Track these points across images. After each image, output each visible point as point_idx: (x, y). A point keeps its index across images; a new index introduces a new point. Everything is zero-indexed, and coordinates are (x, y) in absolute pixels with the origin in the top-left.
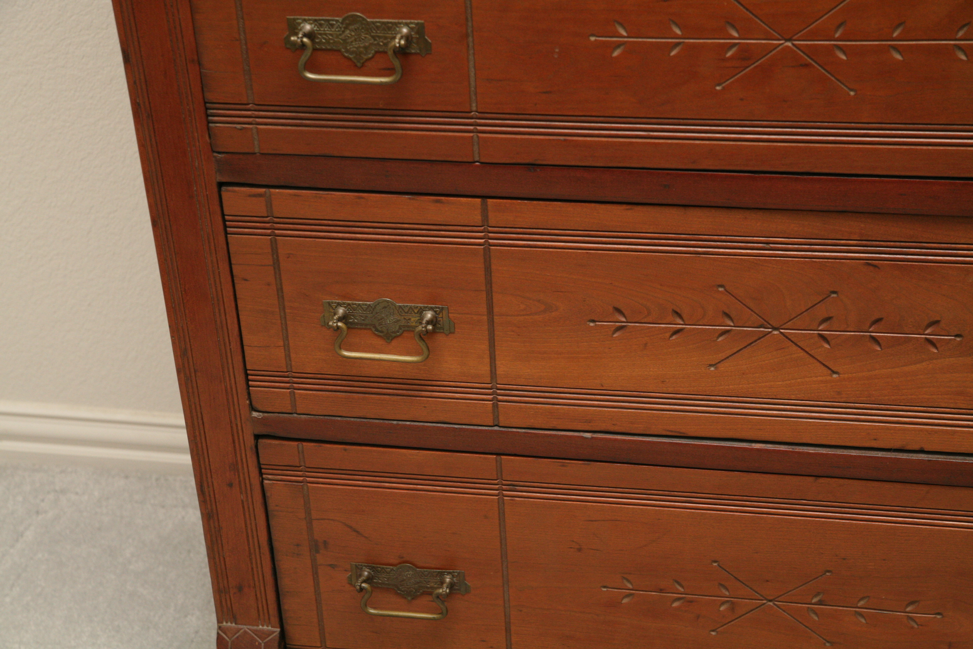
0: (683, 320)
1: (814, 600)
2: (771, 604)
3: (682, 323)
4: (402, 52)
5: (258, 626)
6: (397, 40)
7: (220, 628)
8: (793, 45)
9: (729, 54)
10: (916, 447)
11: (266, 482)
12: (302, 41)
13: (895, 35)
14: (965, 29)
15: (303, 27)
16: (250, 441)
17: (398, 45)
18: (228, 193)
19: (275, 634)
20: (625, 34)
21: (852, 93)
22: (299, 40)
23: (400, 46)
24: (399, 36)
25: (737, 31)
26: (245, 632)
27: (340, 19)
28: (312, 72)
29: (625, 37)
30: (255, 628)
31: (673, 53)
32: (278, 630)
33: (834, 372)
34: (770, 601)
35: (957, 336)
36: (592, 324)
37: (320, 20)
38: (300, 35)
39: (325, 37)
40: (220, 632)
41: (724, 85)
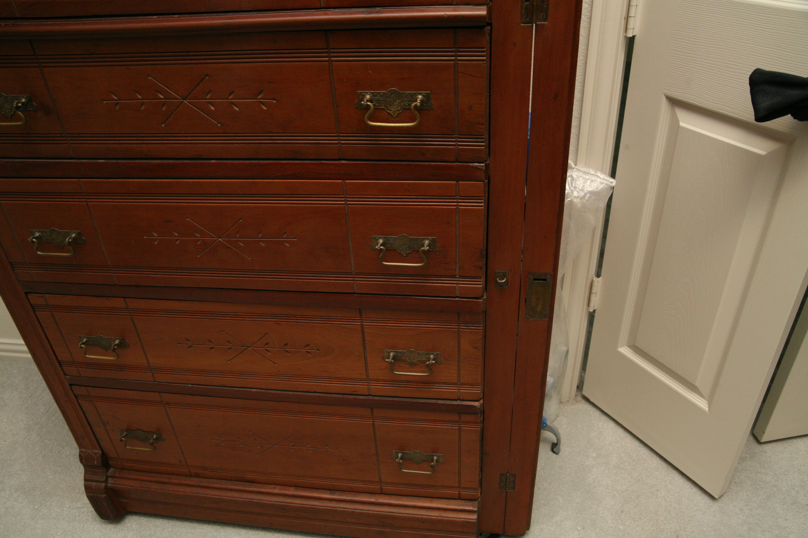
0: (213, 343)
1: (291, 445)
2: (275, 446)
3: (213, 344)
5: (94, 450)
7: (80, 451)
8: (222, 240)
9: (199, 243)
10: (313, 391)
11: (79, 401)
13: (260, 236)
14: (286, 234)
15: (36, 234)
16: (68, 387)
18: (30, 296)
19: (99, 454)
20: (157, 235)
21: (250, 259)
25: (199, 234)
26: (89, 453)
27: (49, 230)
28: (40, 252)
29: (157, 237)
30: (93, 451)
31: (177, 243)
32: (101, 452)
33: (276, 363)
34: (275, 445)
35: (318, 350)
36: (179, 345)
37: (42, 231)
40: (81, 453)
41: (200, 255)
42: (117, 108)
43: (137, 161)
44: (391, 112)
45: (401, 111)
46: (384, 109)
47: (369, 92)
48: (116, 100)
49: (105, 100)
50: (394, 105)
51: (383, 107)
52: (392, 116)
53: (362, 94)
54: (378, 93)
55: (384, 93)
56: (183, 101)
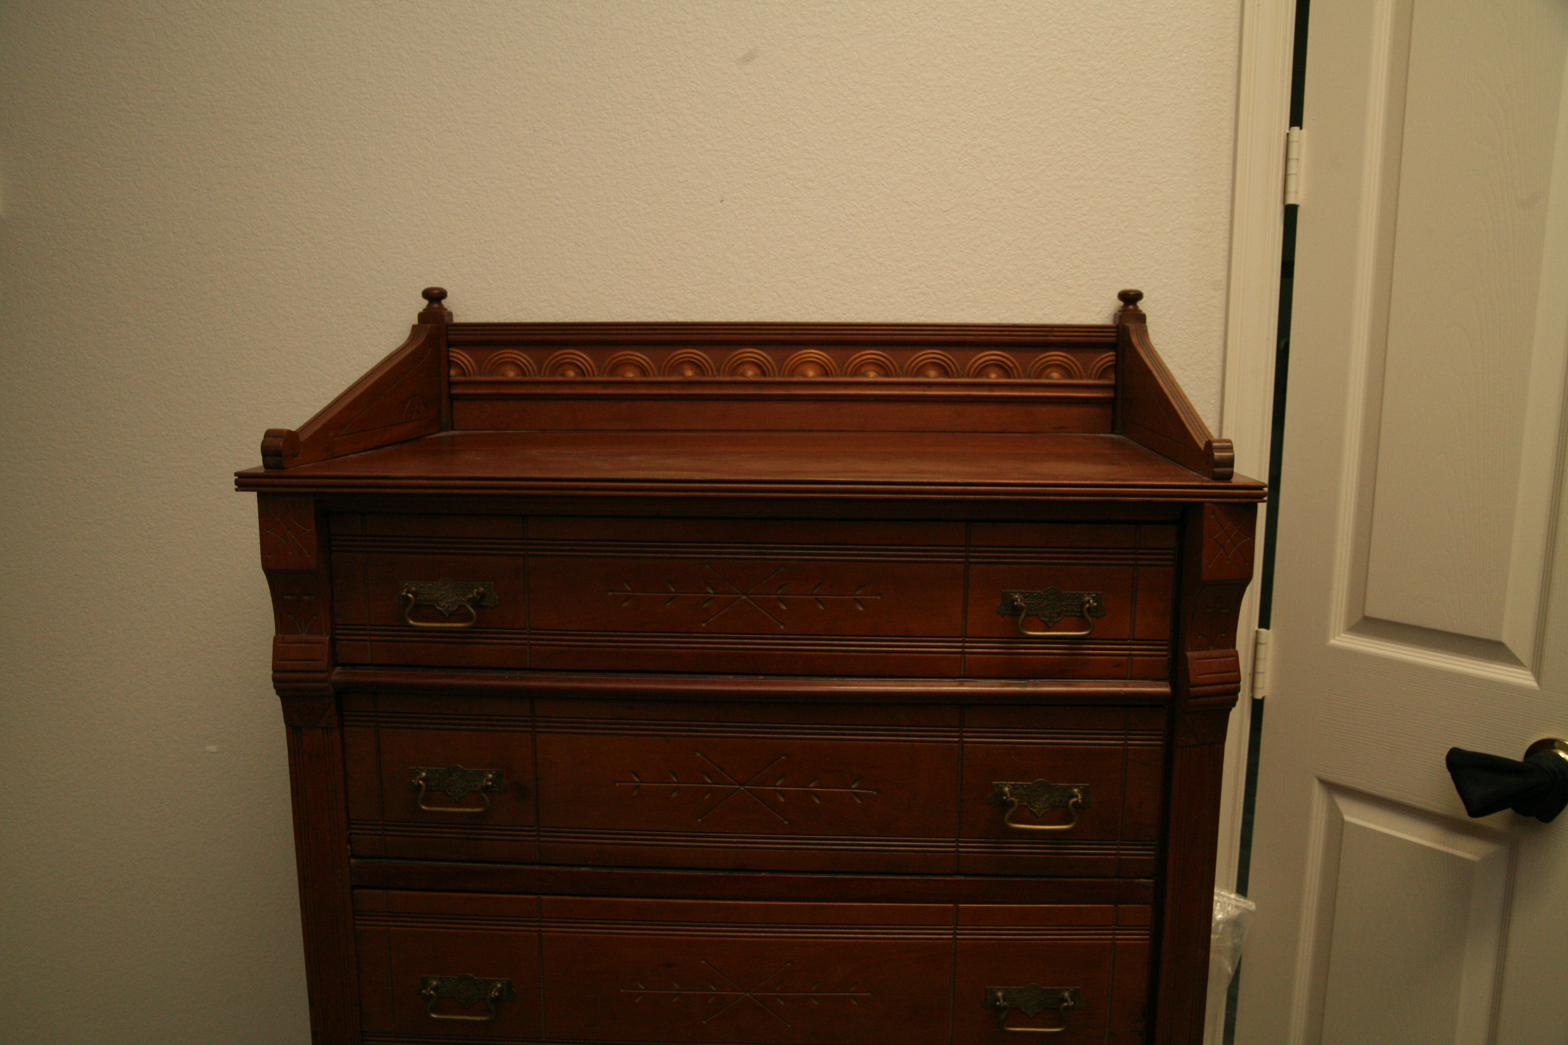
4: (496, 1000)
6: (493, 993)
8: (751, 995)
9: (710, 1001)
12: (430, 993)
14: (855, 987)
15: (432, 983)
17: (493, 996)
20: (643, 988)
22: (428, 993)
23: (494, 997)
24: (494, 990)
25: (716, 987)
27: (456, 978)
28: (435, 1013)
29: (642, 990)
31: (674, 1000)
37: (445, 979)
38: (429, 990)
39: (445, 988)
41: (708, 1020)
42: (635, 793)
43: (644, 871)
44: (1035, 810)
45: (1048, 809)
46: (1026, 806)
47: (1009, 784)
48: (637, 782)
49: (617, 782)
50: (1039, 801)
51: (1025, 804)
52: (1036, 815)
53: (1000, 785)
54: (1021, 785)
55: (1029, 785)
56: (739, 788)
